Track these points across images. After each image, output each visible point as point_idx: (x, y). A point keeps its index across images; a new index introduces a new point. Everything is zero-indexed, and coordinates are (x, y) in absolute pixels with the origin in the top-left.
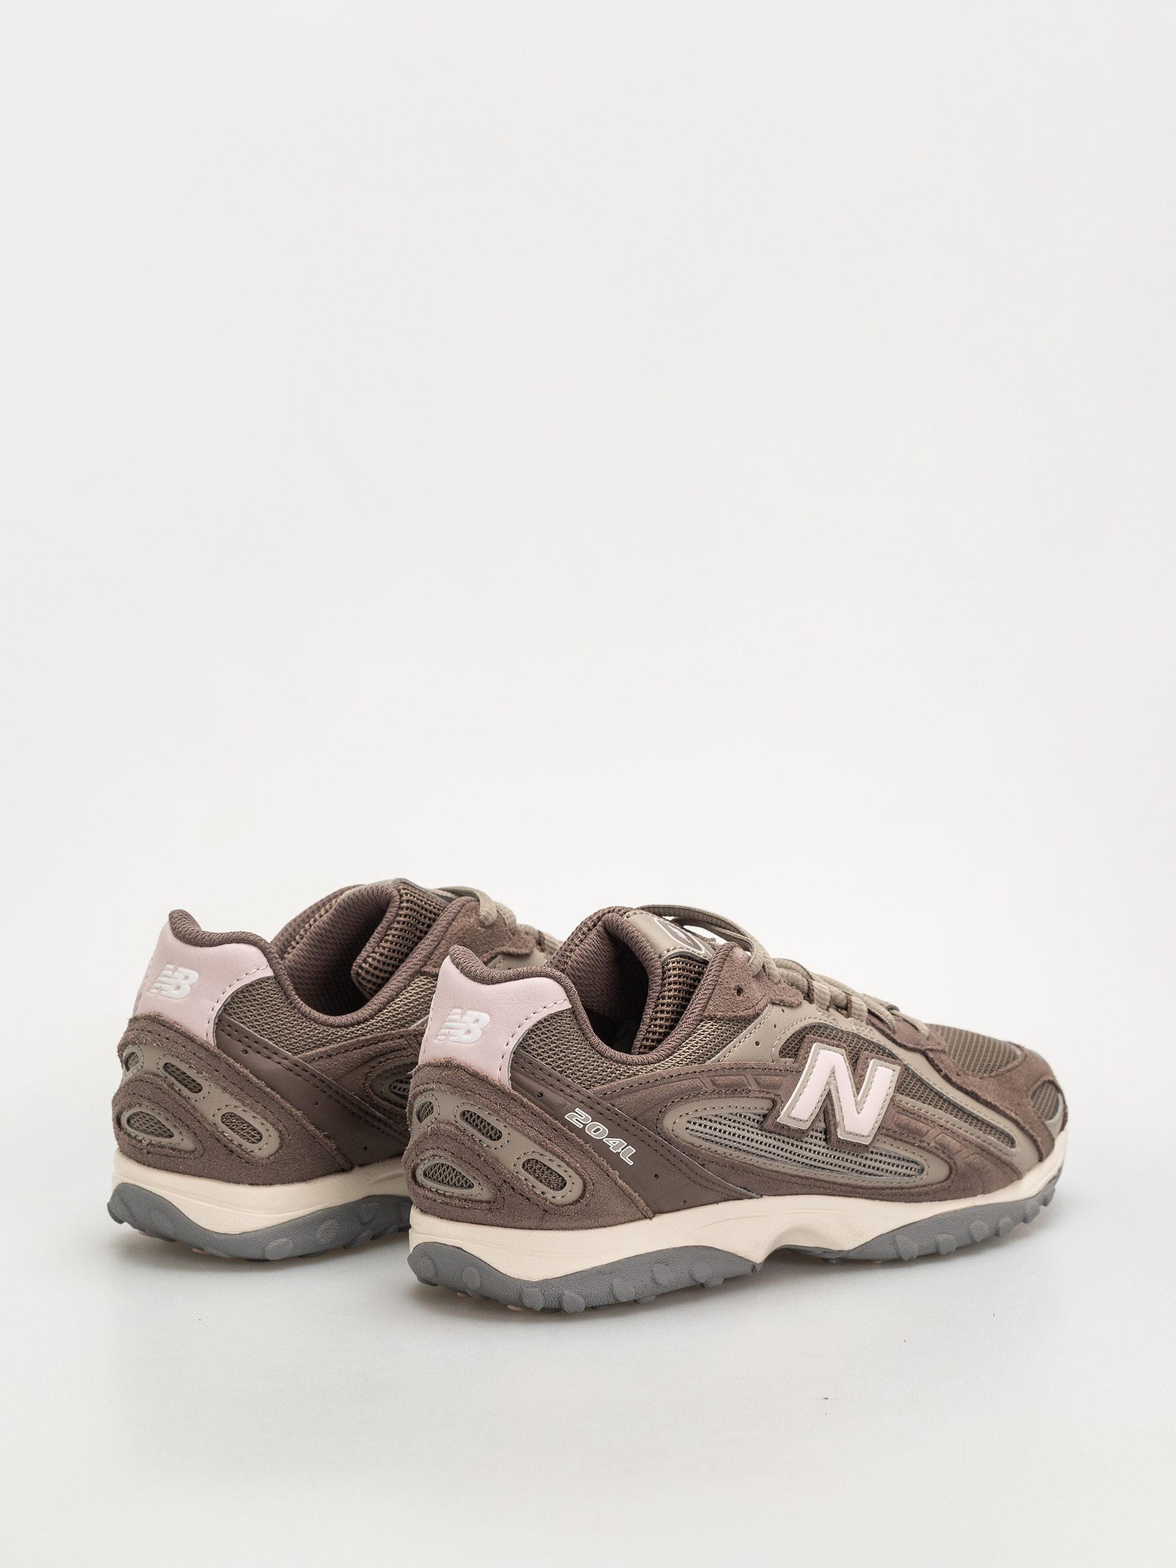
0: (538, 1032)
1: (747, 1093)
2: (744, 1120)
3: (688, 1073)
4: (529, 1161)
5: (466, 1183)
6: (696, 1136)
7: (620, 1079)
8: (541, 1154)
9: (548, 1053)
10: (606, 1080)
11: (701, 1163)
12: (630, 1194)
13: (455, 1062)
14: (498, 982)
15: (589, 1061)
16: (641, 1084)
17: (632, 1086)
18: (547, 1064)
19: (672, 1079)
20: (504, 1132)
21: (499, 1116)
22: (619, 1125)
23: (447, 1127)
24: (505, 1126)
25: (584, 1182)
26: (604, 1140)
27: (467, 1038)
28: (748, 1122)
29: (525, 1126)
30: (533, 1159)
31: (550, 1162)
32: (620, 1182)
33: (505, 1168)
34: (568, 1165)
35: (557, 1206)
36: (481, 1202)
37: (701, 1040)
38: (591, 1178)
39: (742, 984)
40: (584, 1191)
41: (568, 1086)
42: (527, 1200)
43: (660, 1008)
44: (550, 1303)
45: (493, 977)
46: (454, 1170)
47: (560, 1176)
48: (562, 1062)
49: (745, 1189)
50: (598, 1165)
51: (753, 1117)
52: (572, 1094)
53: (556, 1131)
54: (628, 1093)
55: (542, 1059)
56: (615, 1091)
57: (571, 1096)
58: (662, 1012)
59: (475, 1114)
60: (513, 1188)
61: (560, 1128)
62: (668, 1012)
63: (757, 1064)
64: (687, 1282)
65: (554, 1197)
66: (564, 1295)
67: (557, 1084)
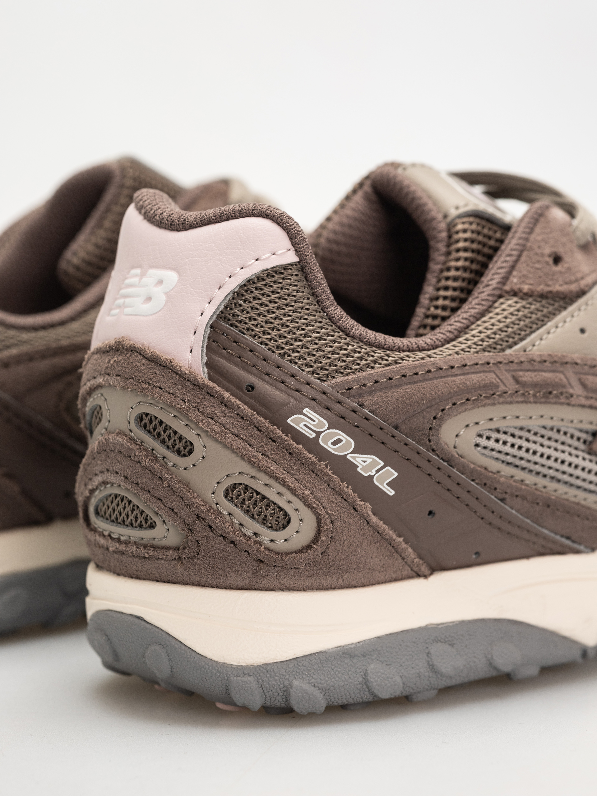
0: (248, 297)
1: (567, 398)
2: (562, 438)
3: (477, 364)
4: (234, 486)
5: (146, 520)
6: (492, 457)
7: (373, 368)
8: (252, 477)
9: (262, 327)
10: (351, 369)
11: (500, 496)
12: (391, 538)
13: (127, 343)
14: (192, 226)
15: (325, 340)
16: (404, 376)
17: (390, 379)
18: (261, 343)
19: (453, 370)
20: (198, 443)
21: (188, 420)
22: (371, 435)
23: (118, 438)
24: (198, 435)
25: (318, 518)
26: (348, 457)
27: (146, 307)
28: (569, 441)
29: (228, 433)
30: (241, 484)
31: (266, 488)
32: (374, 519)
33: (199, 497)
34: (292, 493)
35: (277, 553)
36: (167, 548)
37: (499, 321)
38: (328, 514)
39: (561, 251)
40: (319, 532)
41: (293, 376)
42: (232, 545)
43: (443, 283)
44: (273, 699)
45: (185, 220)
46: (130, 502)
47: (281, 509)
48: (284, 340)
49: (568, 538)
50: (340, 494)
51: (577, 434)
52: (299, 387)
53: (274, 441)
54: (386, 388)
55: (254, 336)
56: (364, 385)
57: (297, 391)
58: (446, 288)
59: (156, 418)
60: (210, 527)
61: (280, 437)
62: (455, 289)
63: (582, 359)
64: (483, 672)
65: (272, 541)
66: (291, 686)
67: (276, 372)
